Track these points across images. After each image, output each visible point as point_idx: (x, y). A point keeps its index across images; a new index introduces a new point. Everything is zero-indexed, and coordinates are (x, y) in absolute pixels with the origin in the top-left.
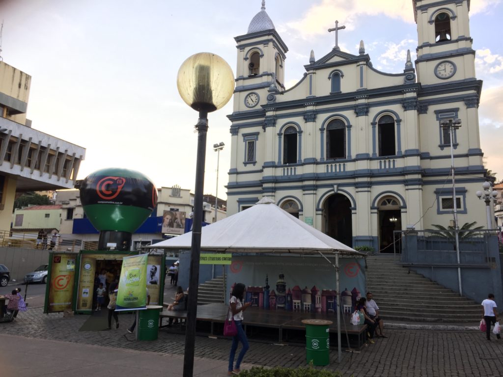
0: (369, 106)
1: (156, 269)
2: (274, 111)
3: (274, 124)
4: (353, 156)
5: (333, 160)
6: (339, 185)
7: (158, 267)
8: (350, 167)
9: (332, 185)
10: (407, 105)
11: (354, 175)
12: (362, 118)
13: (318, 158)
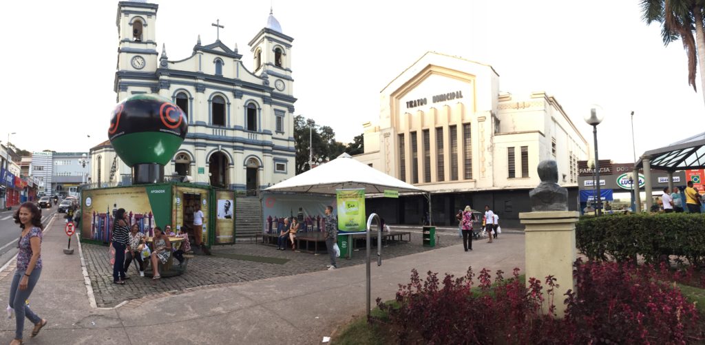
0: (243, 93)
1: (229, 204)
2: (168, 76)
3: (168, 87)
4: (232, 127)
5: (217, 126)
6: (223, 146)
7: (232, 202)
8: (230, 134)
9: (217, 145)
10: (266, 100)
11: (234, 140)
12: (238, 100)
13: (207, 122)
